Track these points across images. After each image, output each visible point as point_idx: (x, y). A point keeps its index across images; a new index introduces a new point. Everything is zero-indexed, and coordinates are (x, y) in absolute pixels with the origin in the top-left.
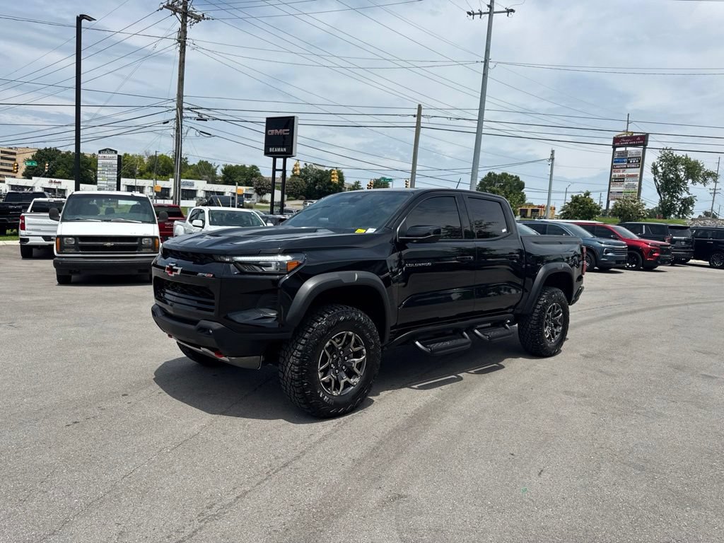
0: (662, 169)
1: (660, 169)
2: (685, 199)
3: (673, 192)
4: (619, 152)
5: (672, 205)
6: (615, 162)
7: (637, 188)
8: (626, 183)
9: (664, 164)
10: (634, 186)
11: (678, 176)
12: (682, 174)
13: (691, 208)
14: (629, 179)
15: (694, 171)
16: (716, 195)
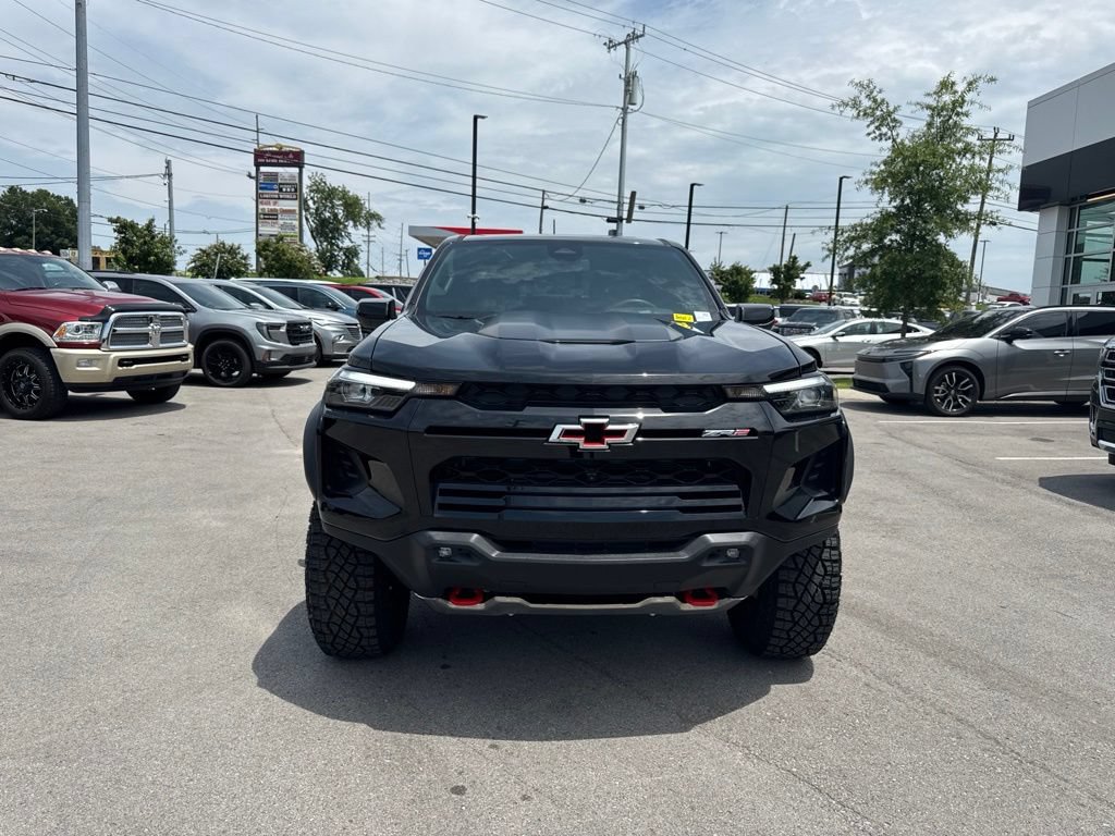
0: (314, 203)
1: (310, 203)
2: (347, 249)
3: (332, 238)
4: (265, 174)
5: (333, 256)
6: (261, 188)
7: (297, 230)
8: (281, 222)
9: (317, 196)
10: (293, 228)
11: (336, 215)
12: (340, 212)
13: (356, 262)
14: (285, 216)
15: (353, 208)
16: (371, 244)
